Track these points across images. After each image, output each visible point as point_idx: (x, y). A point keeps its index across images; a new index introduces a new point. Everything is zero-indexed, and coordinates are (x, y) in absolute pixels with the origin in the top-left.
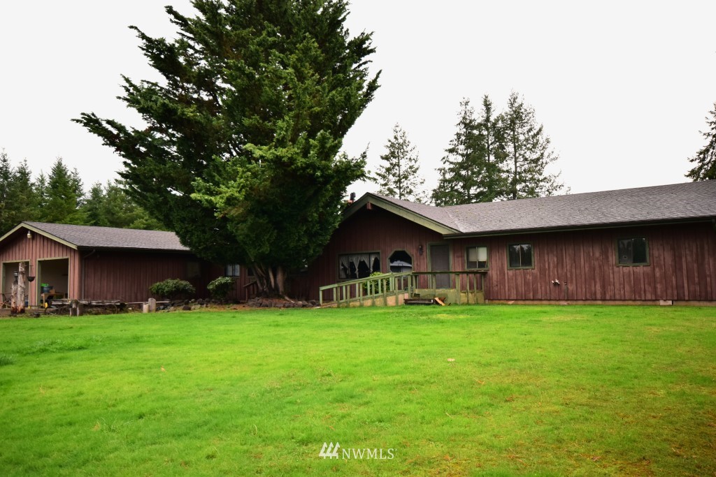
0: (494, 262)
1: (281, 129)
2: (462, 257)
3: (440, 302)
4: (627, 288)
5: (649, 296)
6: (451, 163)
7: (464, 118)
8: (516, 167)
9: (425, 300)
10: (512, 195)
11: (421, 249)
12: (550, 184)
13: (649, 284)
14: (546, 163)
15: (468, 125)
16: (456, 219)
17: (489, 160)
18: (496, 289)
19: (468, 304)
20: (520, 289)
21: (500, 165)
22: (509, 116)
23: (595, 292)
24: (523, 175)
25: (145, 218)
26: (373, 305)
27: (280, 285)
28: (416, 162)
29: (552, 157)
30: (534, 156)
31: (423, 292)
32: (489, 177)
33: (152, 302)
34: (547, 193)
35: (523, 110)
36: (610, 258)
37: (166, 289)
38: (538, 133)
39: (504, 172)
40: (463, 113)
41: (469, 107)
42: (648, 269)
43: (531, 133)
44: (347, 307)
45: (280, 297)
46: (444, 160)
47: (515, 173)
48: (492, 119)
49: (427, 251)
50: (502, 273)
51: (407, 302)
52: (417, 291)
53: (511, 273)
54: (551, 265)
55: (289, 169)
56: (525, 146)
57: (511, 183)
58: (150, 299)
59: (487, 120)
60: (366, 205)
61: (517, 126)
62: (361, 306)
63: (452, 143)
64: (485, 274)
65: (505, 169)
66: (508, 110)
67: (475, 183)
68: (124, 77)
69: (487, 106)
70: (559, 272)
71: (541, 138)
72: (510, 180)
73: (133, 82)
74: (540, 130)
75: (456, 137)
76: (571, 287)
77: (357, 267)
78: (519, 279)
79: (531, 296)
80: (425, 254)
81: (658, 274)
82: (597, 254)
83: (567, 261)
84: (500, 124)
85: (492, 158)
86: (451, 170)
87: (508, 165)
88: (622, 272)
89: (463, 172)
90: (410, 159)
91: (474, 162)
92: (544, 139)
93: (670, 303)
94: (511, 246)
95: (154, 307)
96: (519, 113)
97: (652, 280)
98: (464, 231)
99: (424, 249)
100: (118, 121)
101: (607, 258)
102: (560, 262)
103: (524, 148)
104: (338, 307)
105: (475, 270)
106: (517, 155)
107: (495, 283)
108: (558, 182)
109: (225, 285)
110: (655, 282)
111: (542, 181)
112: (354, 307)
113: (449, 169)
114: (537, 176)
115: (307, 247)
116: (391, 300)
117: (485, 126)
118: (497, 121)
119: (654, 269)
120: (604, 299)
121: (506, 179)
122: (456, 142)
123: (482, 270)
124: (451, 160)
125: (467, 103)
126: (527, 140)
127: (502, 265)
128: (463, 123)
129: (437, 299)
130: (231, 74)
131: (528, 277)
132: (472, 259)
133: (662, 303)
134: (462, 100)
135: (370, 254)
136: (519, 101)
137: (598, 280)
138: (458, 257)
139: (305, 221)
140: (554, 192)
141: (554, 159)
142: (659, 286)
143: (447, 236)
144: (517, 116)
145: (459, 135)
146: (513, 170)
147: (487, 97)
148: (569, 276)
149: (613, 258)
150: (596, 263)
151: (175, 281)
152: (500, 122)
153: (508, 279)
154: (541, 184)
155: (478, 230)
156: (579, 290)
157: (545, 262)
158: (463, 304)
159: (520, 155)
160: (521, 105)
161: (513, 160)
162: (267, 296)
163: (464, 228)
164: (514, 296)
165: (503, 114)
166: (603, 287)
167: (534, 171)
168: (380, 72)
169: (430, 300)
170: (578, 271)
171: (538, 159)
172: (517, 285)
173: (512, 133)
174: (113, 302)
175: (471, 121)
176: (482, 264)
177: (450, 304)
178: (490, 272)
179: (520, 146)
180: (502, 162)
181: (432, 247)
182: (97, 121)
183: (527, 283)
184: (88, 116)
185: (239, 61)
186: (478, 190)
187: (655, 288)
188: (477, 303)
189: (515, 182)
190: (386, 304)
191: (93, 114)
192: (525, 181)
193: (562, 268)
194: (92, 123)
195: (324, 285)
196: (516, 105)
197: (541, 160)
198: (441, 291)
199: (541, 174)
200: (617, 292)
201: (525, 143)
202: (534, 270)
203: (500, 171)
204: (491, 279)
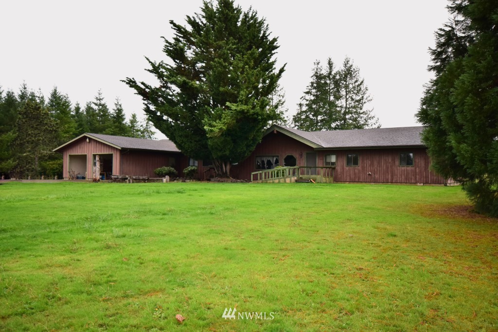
0: (339, 163)
1: (242, 95)
2: (323, 159)
3: (313, 182)
4: (403, 177)
5: (413, 181)
6: (307, 100)
7: (316, 73)
8: (346, 104)
9: (306, 180)
10: (343, 121)
11: (302, 155)
12: (366, 115)
13: (413, 176)
14: (365, 103)
15: (319, 77)
16: (319, 140)
17: (330, 99)
18: (339, 176)
19: (326, 183)
20: (351, 177)
21: (337, 103)
22: (344, 72)
23: (388, 179)
24: (351, 109)
25: (113, 128)
26: (279, 182)
27: (228, 171)
28: (283, 97)
29: (368, 99)
30: (358, 98)
31: (305, 177)
32: (330, 110)
33: (167, 177)
34: (364, 121)
35: (352, 69)
36: (396, 163)
37: (164, 172)
38: (361, 84)
39: (339, 107)
40: (315, 70)
41: (319, 66)
42: (413, 168)
43: (357, 84)
44: (266, 183)
45: (228, 177)
46: (303, 99)
47: (346, 107)
48: (333, 73)
49: (304, 156)
50: (343, 168)
51: (297, 181)
52: (301, 176)
53: (347, 168)
54: (368, 165)
55: (247, 115)
56: (353, 91)
57: (343, 114)
58: (166, 176)
59: (330, 73)
60: (273, 131)
61: (348, 79)
62: (273, 182)
63: (308, 88)
64: (334, 168)
65: (340, 105)
66: (343, 68)
67: (321, 114)
68: (146, 57)
69: (330, 64)
70: (372, 168)
71: (363, 87)
72: (342, 112)
73: (151, 61)
74: (362, 82)
75: (310, 84)
76: (377, 176)
77: (266, 163)
78: (351, 171)
79: (357, 180)
80: (303, 157)
81: (417, 171)
82: (390, 161)
83: (376, 163)
84: (338, 77)
85: (332, 98)
86: (307, 105)
87: (341, 103)
88: (401, 169)
89: (314, 106)
90: (279, 95)
91: (321, 100)
92: (365, 87)
93: (422, 184)
94: (347, 155)
95: (168, 180)
96: (350, 70)
97: (415, 174)
98: (325, 147)
99: (303, 155)
100: (147, 83)
101: (395, 162)
102: (372, 164)
103: (352, 92)
104: (262, 182)
105: (329, 166)
106: (348, 97)
107: (339, 173)
108: (372, 114)
109: (193, 171)
110: (416, 174)
111: (362, 113)
112: (270, 183)
113: (306, 104)
114: (359, 110)
115: (245, 152)
116: (288, 180)
117: (329, 77)
118: (336, 74)
119: (416, 168)
120: (392, 182)
121: (340, 112)
122: (310, 88)
123: (333, 167)
124: (306, 98)
125: (318, 64)
126: (354, 88)
127: (343, 164)
128: (316, 76)
129: (311, 180)
130: (215, 65)
131: (356, 170)
132: (328, 161)
133: (418, 184)
134: (315, 61)
135: (273, 157)
136: (350, 63)
137: (389, 173)
138: (321, 159)
139: (247, 139)
140: (369, 121)
141: (370, 100)
142: (417, 176)
143: (316, 149)
144: (349, 72)
145: (312, 83)
146: (345, 106)
147: (330, 59)
148: (376, 170)
149: (397, 163)
150: (389, 165)
151: (168, 168)
152: (338, 75)
153: (346, 171)
154: (362, 115)
155: (332, 146)
156: (380, 178)
157: (364, 163)
158: (324, 183)
159: (350, 97)
160: (352, 66)
161: (345, 99)
162: (221, 177)
163: (325, 145)
164: (348, 180)
165: (340, 71)
166: (392, 176)
167: (357, 107)
168: (286, 64)
169: (308, 180)
170: (380, 169)
171: (360, 100)
172: (350, 174)
173: (345, 83)
174: (144, 177)
175: (320, 74)
176: (333, 164)
177: (318, 183)
178: (337, 168)
179: (349, 92)
180: (338, 100)
181: (307, 154)
182: (134, 82)
183: (355, 174)
184: (130, 79)
185: (220, 59)
186: (323, 118)
187: (416, 178)
188: (330, 183)
189: (345, 113)
190: (285, 182)
191: (133, 79)
192: (351, 113)
193: (373, 167)
194: (132, 83)
195: (253, 172)
196: (348, 65)
197: (362, 101)
198: (313, 176)
199: (361, 109)
200: (398, 179)
201: (352, 90)
202: (359, 167)
203: (336, 106)
204: (337, 171)
